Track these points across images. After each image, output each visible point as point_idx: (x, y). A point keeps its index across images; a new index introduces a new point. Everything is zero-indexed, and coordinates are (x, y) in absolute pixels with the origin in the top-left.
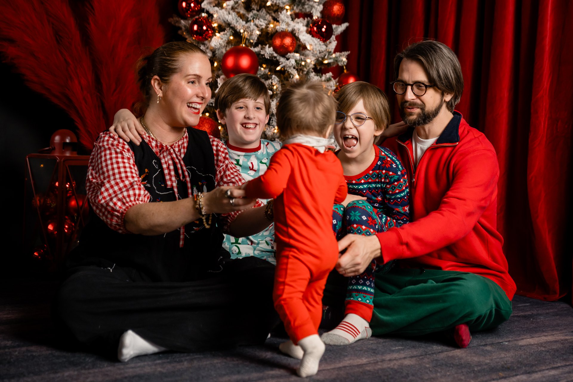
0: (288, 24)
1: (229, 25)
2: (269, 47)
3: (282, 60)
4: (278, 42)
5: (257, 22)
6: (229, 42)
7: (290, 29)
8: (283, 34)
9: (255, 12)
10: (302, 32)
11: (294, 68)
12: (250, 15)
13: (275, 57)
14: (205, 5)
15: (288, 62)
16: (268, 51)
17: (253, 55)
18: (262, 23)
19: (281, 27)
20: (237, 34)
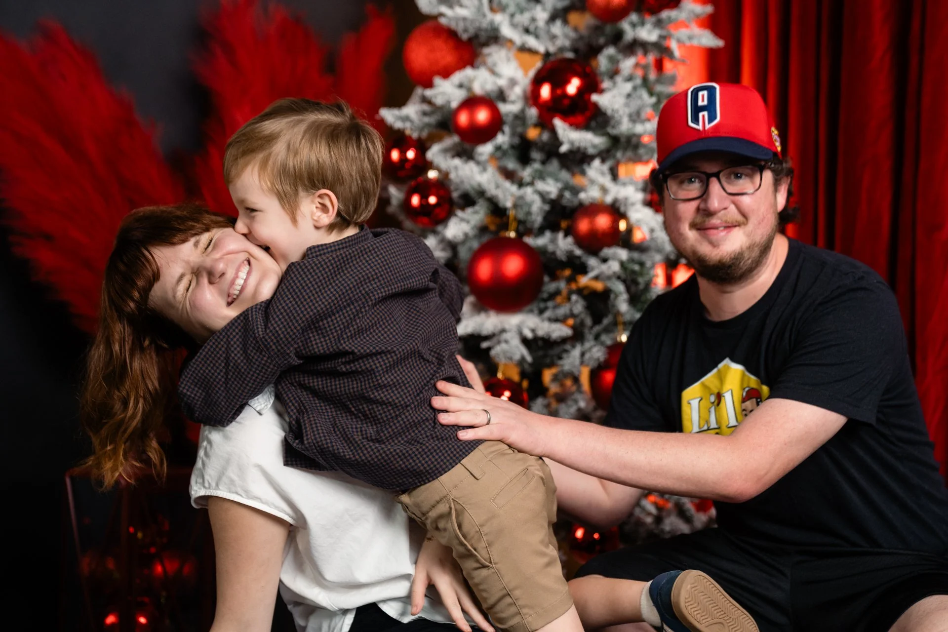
0: (604, 190)
1: (482, 193)
2: (566, 235)
3: (592, 262)
4: (583, 226)
5: (541, 186)
6: (483, 230)
7: (609, 199)
8: (594, 209)
9: (537, 166)
10: (633, 204)
11: (619, 278)
12: (526, 173)
13: (579, 258)
14: (433, 155)
15: (604, 268)
16: (563, 244)
17: (530, 254)
18: (551, 188)
19: (591, 194)
20: (497, 210)
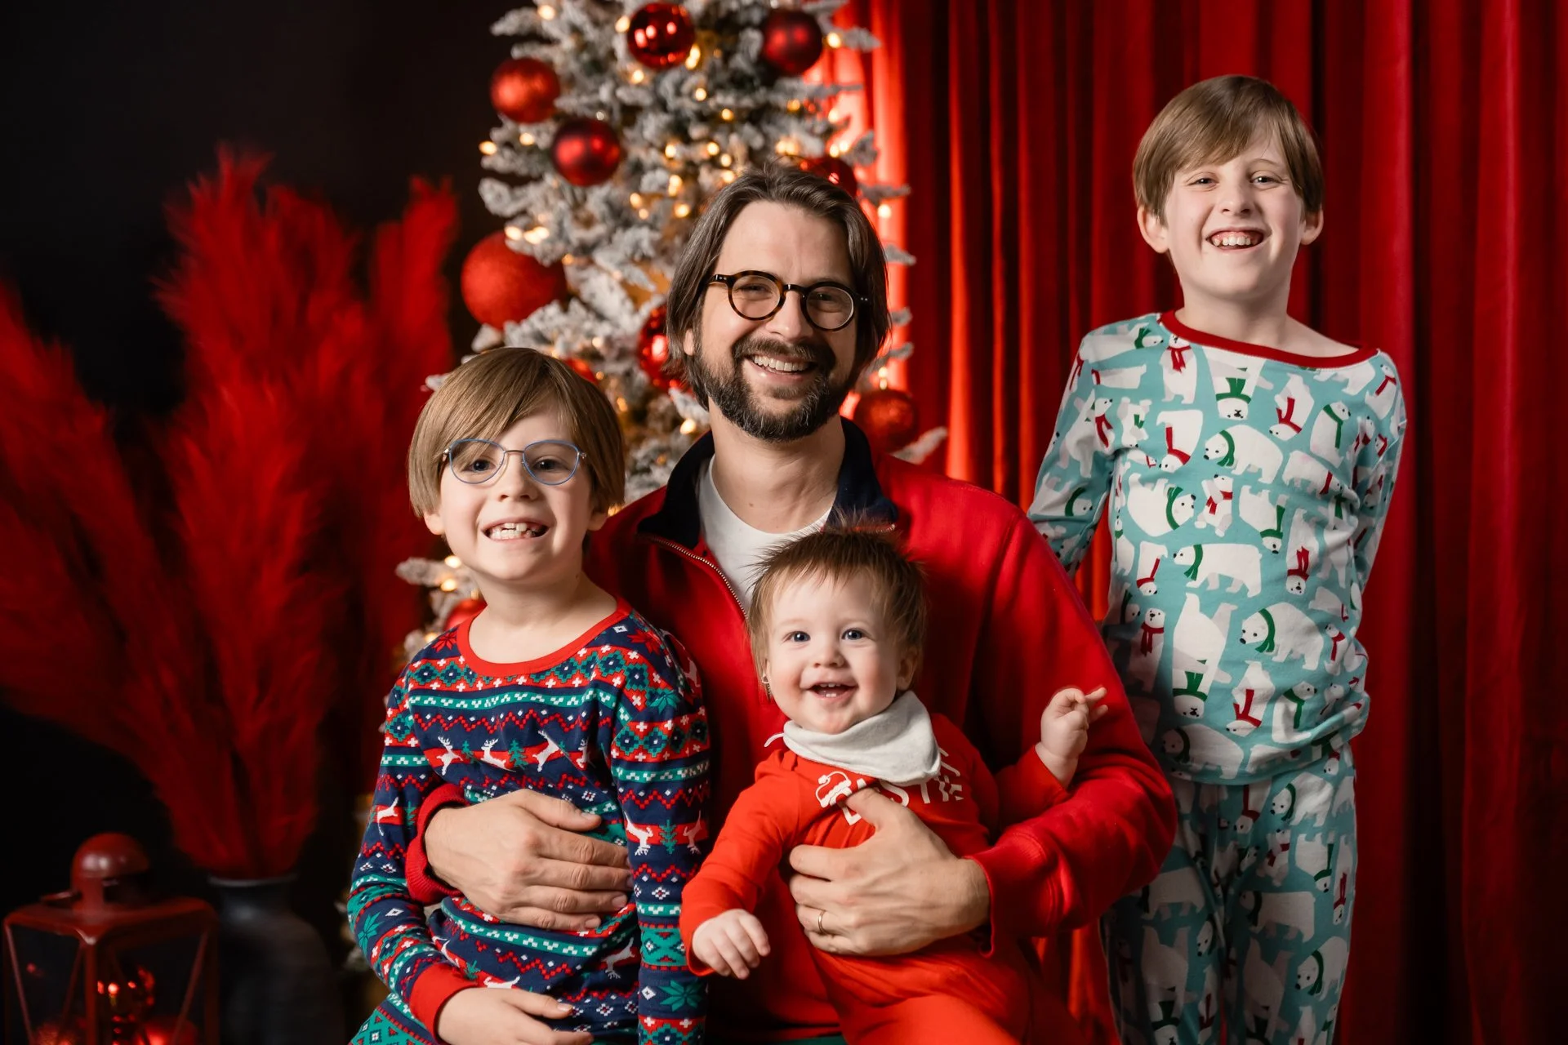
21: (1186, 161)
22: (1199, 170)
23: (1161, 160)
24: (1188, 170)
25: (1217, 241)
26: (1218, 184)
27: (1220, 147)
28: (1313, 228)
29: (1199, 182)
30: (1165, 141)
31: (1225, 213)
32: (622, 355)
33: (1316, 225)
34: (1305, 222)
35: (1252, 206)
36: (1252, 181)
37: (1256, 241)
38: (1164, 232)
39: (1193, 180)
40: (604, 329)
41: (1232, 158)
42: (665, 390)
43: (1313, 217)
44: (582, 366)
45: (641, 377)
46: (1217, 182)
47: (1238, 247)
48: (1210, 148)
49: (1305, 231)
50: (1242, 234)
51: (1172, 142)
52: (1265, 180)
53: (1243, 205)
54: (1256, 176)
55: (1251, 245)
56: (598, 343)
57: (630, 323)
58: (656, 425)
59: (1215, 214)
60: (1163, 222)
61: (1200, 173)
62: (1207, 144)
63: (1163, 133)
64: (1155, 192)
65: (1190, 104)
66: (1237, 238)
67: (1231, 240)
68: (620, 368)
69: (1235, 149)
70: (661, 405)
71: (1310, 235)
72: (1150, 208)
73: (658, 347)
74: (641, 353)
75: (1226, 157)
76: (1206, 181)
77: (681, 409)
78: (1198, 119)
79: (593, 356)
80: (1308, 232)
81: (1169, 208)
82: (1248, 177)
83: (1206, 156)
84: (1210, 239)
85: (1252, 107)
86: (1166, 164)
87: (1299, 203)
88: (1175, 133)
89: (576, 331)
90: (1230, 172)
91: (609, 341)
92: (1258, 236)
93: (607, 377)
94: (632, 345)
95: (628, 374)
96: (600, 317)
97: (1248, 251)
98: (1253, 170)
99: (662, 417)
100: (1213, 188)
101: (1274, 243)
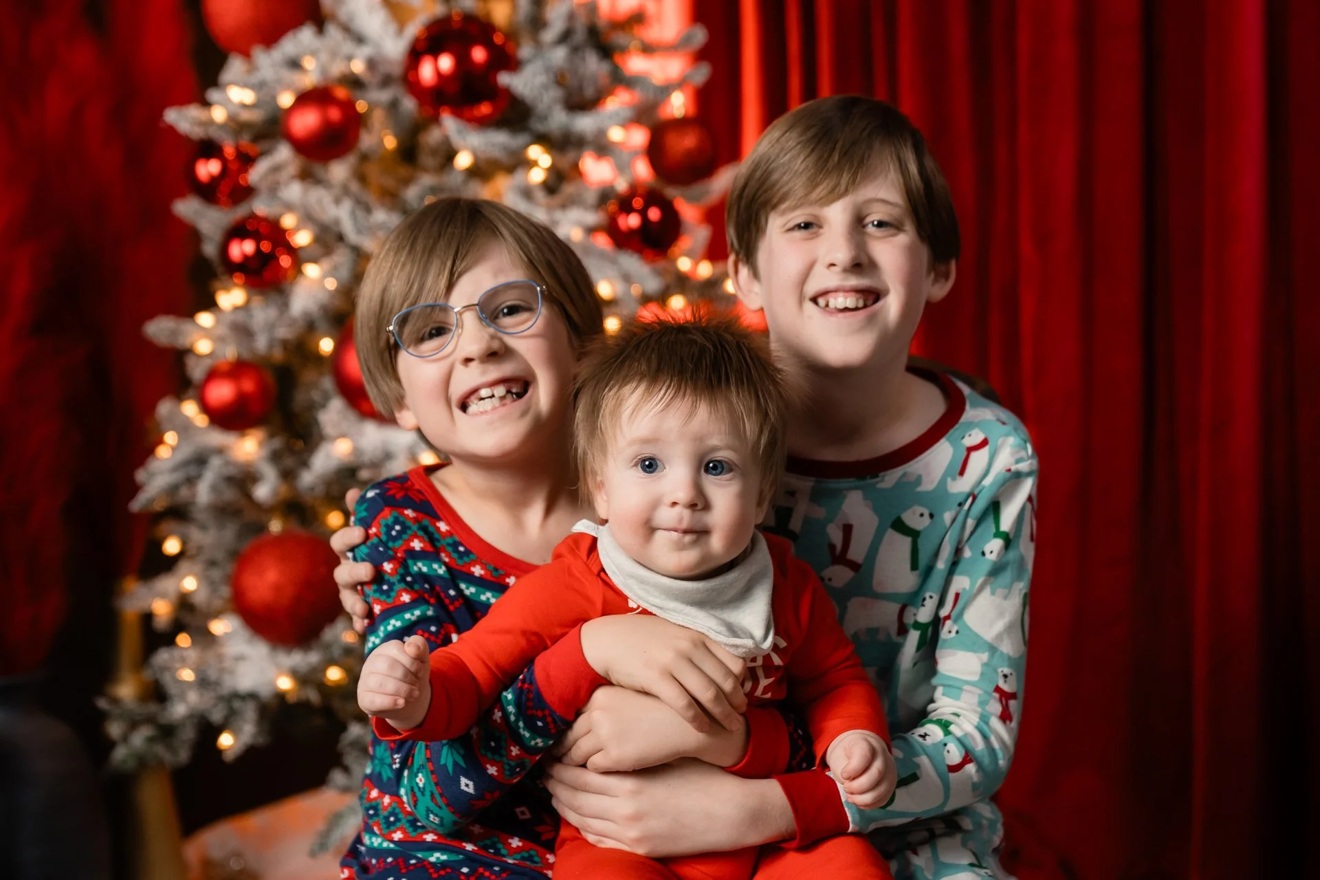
21: (782, 199)
22: (798, 212)
23: (755, 195)
24: (783, 213)
25: (822, 301)
26: (821, 231)
27: (825, 184)
28: (943, 280)
29: (799, 227)
30: (758, 173)
31: (833, 268)
32: (386, 81)
33: (947, 277)
34: (932, 276)
35: (864, 260)
36: (864, 226)
37: (870, 302)
38: (756, 287)
39: (791, 224)
40: (366, 51)
41: (840, 196)
42: (435, 120)
43: (942, 268)
44: (341, 93)
45: (409, 104)
46: (820, 227)
47: (846, 309)
48: (813, 184)
49: (933, 285)
50: (853, 294)
51: (767, 174)
52: (881, 224)
53: (854, 258)
54: (868, 220)
55: (865, 306)
56: (358, 67)
57: (394, 47)
58: (427, 160)
59: (819, 269)
60: (755, 274)
61: (799, 216)
62: (808, 179)
63: (757, 164)
64: (746, 235)
65: (790, 128)
66: (846, 298)
67: (840, 301)
68: (384, 96)
69: (843, 187)
70: (433, 137)
71: (940, 291)
72: (741, 256)
73: (427, 72)
74: (409, 77)
75: (833, 196)
76: (807, 226)
77: (456, 139)
78: (799, 147)
79: (354, 82)
80: (937, 286)
81: (762, 257)
82: (858, 222)
83: (806, 195)
84: (814, 300)
85: (866, 133)
86: (759, 201)
87: (924, 253)
88: (770, 164)
89: (334, 54)
90: (837, 215)
91: (372, 64)
92: (872, 296)
93: (370, 110)
94: (397, 70)
95: (393, 106)
96: (360, 39)
97: (861, 314)
98: (865, 213)
99: (434, 152)
100: (816, 235)
101: (892, 305)
